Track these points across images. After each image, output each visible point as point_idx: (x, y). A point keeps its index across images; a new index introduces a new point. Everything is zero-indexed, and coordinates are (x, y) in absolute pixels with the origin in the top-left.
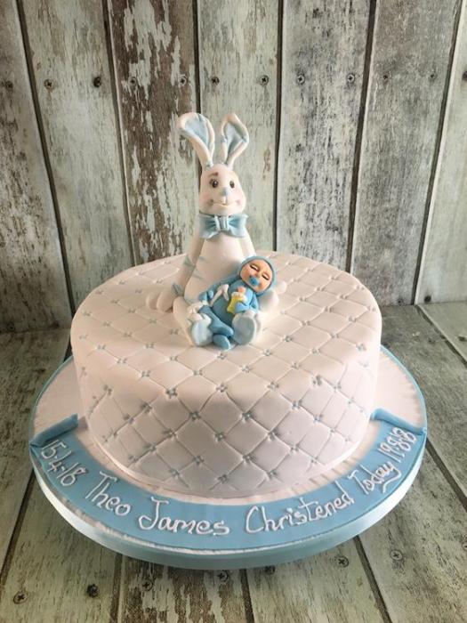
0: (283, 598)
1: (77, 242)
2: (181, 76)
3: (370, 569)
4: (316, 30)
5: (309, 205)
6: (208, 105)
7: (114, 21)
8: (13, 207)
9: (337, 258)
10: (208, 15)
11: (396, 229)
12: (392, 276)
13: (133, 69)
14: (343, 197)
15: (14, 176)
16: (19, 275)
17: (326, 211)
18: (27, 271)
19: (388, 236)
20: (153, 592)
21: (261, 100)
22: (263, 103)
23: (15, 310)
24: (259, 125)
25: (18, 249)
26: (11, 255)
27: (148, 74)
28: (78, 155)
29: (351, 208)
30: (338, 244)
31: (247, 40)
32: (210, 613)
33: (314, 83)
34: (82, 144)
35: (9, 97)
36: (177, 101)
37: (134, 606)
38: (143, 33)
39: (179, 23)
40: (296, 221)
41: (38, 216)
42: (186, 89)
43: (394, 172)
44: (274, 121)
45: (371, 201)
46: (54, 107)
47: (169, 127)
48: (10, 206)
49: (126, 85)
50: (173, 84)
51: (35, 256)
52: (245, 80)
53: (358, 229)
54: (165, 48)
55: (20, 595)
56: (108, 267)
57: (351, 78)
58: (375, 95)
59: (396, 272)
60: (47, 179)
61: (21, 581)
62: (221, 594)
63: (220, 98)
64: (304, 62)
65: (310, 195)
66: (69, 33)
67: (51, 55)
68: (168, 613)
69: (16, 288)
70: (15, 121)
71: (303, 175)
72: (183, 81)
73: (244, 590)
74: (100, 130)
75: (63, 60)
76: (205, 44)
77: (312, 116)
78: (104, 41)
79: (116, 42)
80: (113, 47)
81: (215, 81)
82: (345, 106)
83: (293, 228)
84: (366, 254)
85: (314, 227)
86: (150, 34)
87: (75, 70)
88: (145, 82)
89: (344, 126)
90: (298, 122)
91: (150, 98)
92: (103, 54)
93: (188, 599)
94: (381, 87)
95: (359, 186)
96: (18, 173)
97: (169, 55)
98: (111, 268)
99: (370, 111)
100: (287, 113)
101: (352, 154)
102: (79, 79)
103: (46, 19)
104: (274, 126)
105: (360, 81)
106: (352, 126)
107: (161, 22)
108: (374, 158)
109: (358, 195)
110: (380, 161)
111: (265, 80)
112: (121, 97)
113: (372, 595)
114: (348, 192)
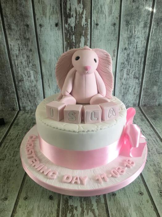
0: (119, 205)
1: (48, 80)
2: (85, 23)
3: (151, 197)
4: (134, 7)
5: (128, 69)
6: (94, 33)
7: (63, 4)
8: (27, 68)
9: (137, 89)
10: (96, 2)
11: (159, 79)
12: (157, 95)
13: (69, 20)
14: (140, 67)
15: (28, 57)
16: (28, 91)
17: (134, 71)
18: (31, 90)
19: (156, 81)
20: (72, 200)
21: (113, 31)
22: (114, 32)
23: (26, 103)
24: (112, 40)
25: (28, 82)
26: (25, 84)
27: (74, 22)
28: (49, 50)
29: (143, 71)
30: (137, 84)
31: (109, 10)
32: (93, 208)
33: (132, 26)
34: (51, 46)
35: (27, 30)
36: (83, 32)
37: (66, 204)
38: (73, 8)
39: (86, 4)
40: (123, 75)
41: (35, 71)
42: (87, 27)
43: (159, 58)
44: (117, 39)
45: (150, 68)
46: (42, 33)
47: (80, 41)
48: (26, 67)
49: (67, 26)
50: (82, 26)
51: (33, 85)
52: (107, 24)
53: (145, 78)
54: (81, 13)
55: (26, 197)
56: (57, 89)
57: (145, 24)
58: (154, 30)
59: (158, 94)
60: (39, 58)
61: (27, 193)
62: (96, 202)
63: (98, 31)
64: (129, 18)
65: (129, 66)
66: (48, 7)
67: (42, 15)
68: (78, 207)
69: (27, 96)
70: (29, 38)
71: (126, 58)
72: (86, 25)
73: (105, 201)
74: (57, 42)
75: (46, 17)
76: (94, 11)
77: (131, 37)
78: (60, 11)
79: (64, 11)
80: (63, 13)
81: (97, 25)
82: (143, 34)
83: (121, 78)
84: (147, 87)
85: (129, 77)
86: (76, 8)
87: (49, 20)
88: (73, 25)
89: (142, 41)
90: (126, 40)
91: (74, 30)
92: (59, 15)
93: (85, 203)
94: (156, 27)
95: (146, 63)
96: (29, 56)
97: (82, 15)
98: (58, 90)
99: (151, 36)
100: (122, 36)
101: (144, 51)
102: (51, 24)
103: (41, 3)
104: (117, 41)
105: (149, 25)
106: (145, 41)
107: (79, 4)
108: (152, 53)
109: (146, 66)
110: (154, 54)
111: (114, 24)
112: (65, 30)
113: (152, 206)
114: (142, 65)
